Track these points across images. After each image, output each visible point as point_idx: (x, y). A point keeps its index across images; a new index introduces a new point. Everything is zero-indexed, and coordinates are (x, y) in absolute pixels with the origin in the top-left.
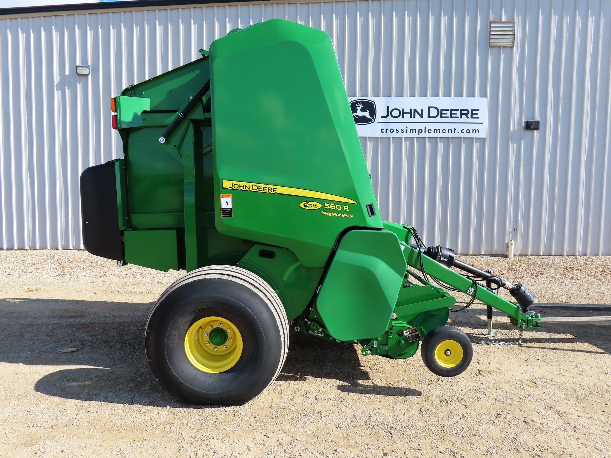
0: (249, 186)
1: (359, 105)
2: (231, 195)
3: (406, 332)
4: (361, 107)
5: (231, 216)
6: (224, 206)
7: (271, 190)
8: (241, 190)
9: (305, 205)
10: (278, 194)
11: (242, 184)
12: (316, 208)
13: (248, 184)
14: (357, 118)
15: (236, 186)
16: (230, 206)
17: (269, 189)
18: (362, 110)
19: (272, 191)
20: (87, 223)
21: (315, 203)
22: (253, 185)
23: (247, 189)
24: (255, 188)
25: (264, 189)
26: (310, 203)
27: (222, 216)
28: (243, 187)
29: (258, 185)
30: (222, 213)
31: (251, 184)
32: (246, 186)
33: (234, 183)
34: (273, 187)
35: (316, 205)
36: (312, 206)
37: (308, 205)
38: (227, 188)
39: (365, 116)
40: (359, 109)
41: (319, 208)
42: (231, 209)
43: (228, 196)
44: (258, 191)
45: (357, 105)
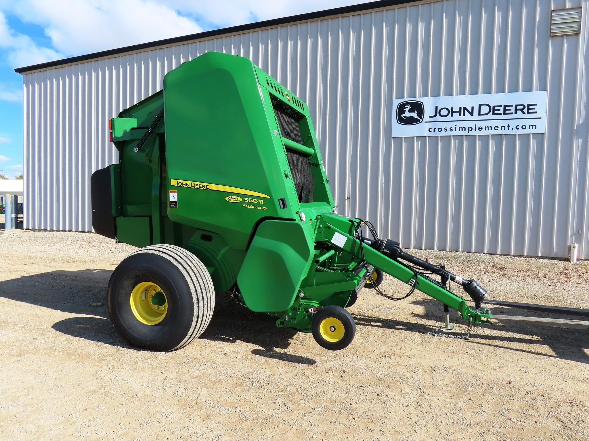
0: (189, 184)
1: (407, 106)
2: (177, 191)
3: (311, 309)
4: (409, 107)
5: (177, 207)
6: (172, 199)
7: (204, 187)
8: (184, 187)
9: (230, 199)
10: (210, 190)
11: (184, 182)
12: (238, 202)
13: (188, 182)
14: (405, 118)
15: (180, 184)
16: (176, 199)
17: (203, 186)
18: (410, 111)
19: (206, 187)
20: (94, 210)
21: (237, 197)
22: (192, 183)
23: (188, 186)
24: (193, 185)
25: (199, 186)
26: (233, 197)
27: (171, 207)
28: (185, 184)
29: (196, 183)
30: (171, 205)
31: (190, 182)
32: (187, 184)
33: (179, 181)
34: (206, 184)
35: (238, 199)
36: (235, 200)
37: (232, 199)
38: (174, 186)
39: (413, 117)
40: (407, 110)
41: (240, 201)
42: (176, 201)
43: (175, 192)
44: (195, 188)
45: (405, 107)
